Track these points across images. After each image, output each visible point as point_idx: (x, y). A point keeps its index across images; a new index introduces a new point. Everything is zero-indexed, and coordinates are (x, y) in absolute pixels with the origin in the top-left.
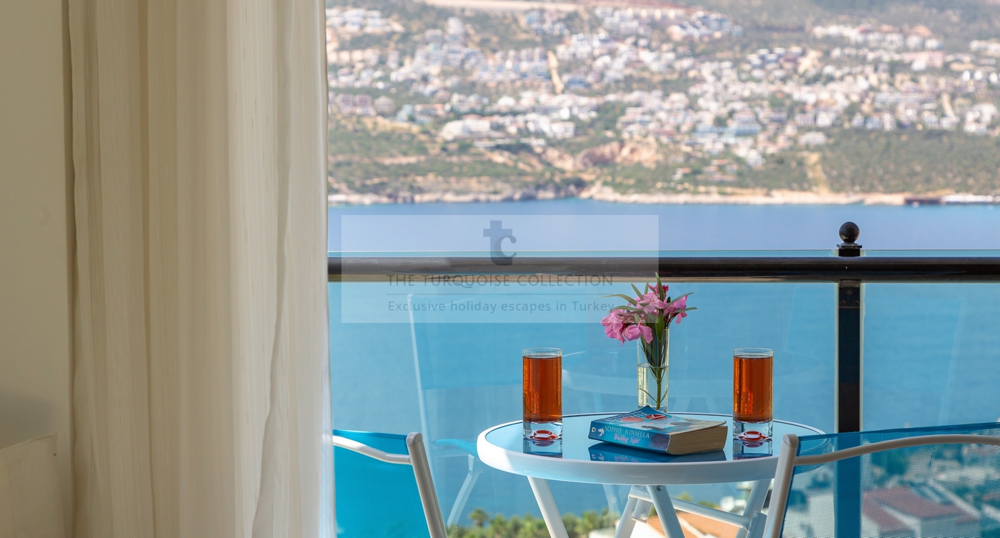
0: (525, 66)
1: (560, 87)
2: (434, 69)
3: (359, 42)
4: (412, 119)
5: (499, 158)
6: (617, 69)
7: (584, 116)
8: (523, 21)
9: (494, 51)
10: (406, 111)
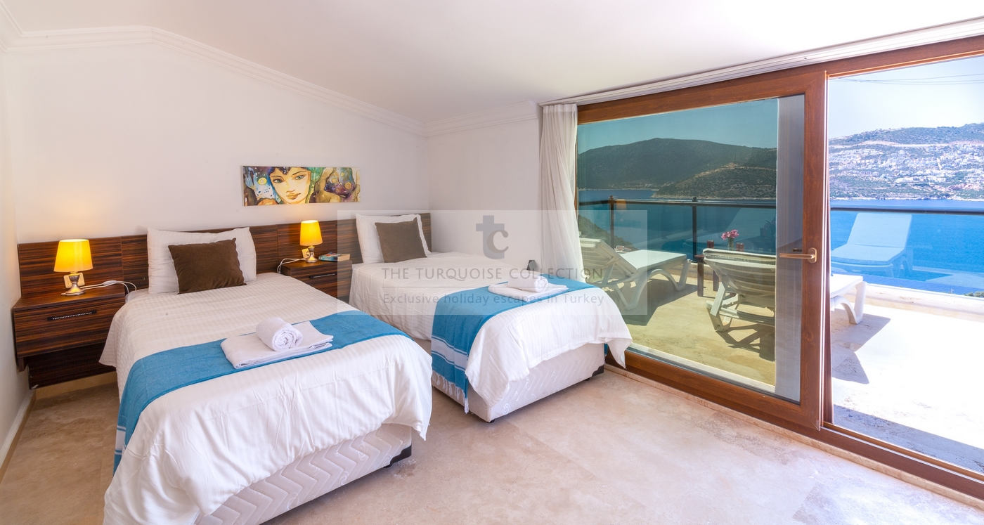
0: (927, 162)
1: (941, 168)
2: (894, 164)
3: (868, 157)
4: (885, 178)
5: (916, 188)
6: (965, 162)
7: (950, 176)
8: (927, 150)
9: (916, 158)
10: (884, 175)
